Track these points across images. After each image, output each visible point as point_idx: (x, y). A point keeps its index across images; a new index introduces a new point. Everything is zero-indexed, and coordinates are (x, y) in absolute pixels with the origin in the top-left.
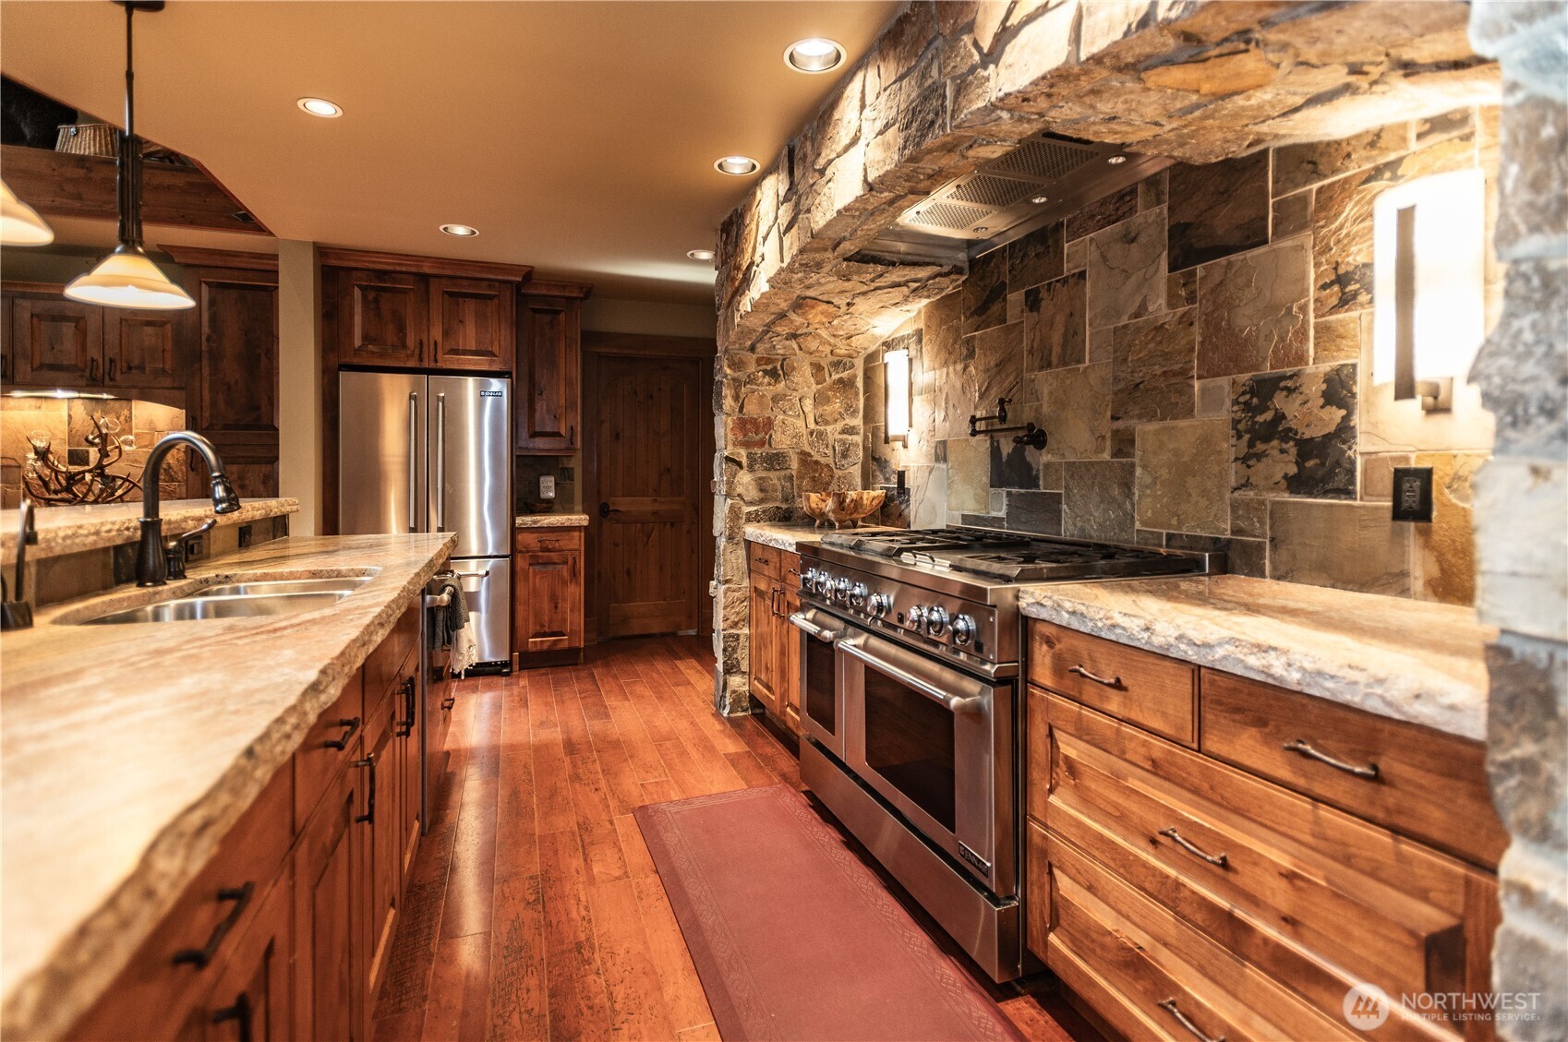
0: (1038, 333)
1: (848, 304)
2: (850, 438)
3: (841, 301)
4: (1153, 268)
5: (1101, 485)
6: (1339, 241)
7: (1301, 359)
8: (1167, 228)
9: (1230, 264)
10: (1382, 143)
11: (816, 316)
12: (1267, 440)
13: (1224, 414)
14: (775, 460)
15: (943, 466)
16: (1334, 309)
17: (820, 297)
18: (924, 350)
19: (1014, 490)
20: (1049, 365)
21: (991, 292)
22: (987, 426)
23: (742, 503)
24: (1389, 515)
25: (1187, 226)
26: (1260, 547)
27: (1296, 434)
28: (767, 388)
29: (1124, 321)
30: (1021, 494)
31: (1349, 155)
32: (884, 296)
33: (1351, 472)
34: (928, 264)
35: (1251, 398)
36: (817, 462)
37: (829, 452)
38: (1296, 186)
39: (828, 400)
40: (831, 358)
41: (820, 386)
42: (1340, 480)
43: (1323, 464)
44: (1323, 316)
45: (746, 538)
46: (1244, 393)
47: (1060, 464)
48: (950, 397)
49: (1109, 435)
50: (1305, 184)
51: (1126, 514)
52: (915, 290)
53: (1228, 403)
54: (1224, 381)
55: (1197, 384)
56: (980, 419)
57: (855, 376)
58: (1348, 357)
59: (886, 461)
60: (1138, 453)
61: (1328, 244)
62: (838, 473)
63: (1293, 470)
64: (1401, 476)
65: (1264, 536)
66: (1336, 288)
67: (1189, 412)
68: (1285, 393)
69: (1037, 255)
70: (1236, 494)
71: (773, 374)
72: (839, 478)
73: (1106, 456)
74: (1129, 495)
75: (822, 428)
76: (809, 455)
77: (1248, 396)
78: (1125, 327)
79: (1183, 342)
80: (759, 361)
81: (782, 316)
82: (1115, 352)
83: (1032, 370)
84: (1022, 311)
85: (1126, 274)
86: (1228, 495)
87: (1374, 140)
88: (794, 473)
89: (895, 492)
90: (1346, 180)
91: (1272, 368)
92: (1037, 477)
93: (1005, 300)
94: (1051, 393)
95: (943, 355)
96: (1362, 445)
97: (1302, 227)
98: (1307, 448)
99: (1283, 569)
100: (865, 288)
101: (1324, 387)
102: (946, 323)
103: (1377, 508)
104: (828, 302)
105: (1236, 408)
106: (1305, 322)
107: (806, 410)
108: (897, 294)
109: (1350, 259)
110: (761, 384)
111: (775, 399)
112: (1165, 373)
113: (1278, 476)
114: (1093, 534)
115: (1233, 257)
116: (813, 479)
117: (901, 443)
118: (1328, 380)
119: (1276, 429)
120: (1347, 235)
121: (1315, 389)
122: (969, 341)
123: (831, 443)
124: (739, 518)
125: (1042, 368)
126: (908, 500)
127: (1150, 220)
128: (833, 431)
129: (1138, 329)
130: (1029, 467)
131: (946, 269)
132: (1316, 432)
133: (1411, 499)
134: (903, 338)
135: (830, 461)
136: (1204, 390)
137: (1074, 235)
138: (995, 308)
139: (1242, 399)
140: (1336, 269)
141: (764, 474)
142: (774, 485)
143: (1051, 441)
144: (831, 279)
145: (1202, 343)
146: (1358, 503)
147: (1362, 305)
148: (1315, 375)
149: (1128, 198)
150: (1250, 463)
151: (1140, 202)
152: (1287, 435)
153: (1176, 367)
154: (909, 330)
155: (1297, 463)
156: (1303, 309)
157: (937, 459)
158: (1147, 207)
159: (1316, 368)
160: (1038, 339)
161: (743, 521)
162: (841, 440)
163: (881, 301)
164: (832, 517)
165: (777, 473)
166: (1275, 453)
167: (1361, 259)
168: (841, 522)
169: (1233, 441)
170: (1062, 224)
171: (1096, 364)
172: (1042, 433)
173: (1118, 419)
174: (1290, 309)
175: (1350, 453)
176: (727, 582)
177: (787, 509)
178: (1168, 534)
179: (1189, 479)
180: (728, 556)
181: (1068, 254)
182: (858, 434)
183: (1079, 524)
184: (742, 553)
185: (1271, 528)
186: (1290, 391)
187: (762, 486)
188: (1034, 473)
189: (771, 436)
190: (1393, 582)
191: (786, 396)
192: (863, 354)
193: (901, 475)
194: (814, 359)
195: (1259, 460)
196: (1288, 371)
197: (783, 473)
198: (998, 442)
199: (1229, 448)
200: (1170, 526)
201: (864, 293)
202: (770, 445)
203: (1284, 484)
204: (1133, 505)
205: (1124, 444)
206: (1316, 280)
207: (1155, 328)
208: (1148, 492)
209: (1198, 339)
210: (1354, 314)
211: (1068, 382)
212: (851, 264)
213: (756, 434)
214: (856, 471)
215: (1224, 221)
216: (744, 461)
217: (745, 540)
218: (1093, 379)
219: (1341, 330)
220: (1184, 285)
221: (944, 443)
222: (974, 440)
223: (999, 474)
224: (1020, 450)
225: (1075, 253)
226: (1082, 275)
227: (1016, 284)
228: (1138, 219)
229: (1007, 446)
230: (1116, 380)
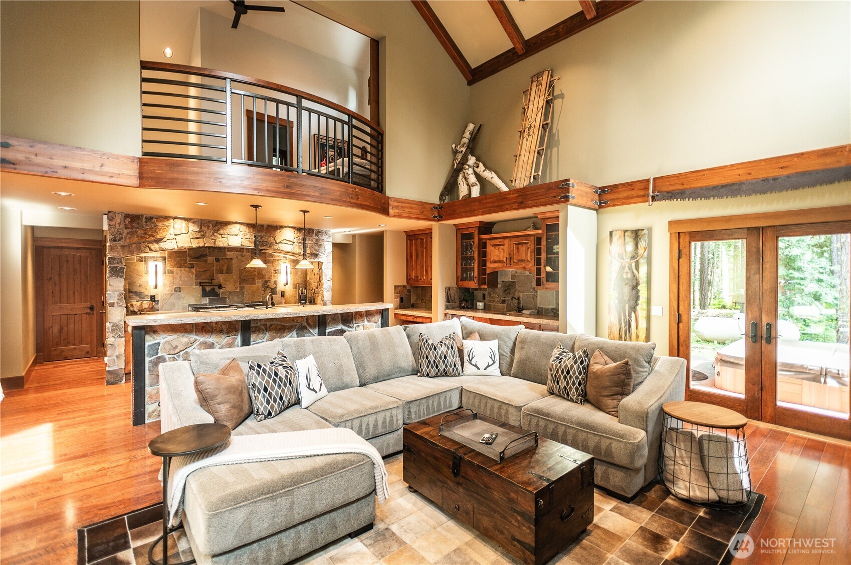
0: (219, 267)
4: (248, 262)
5: (237, 295)
6: (276, 266)
7: (271, 278)
8: (250, 256)
13: (260, 285)
15: (178, 293)
16: (275, 273)
18: (167, 263)
20: (222, 273)
21: (201, 255)
24: (281, 296)
30: (213, 298)
31: (276, 257)
33: (277, 292)
43: (274, 291)
47: (226, 292)
48: (183, 276)
49: (238, 287)
50: (271, 258)
54: (261, 280)
55: (256, 280)
58: (276, 279)
60: (246, 290)
61: (274, 266)
63: (270, 292)
64: (282, 292)
66: (275, 271)
67: (256, 284)
69: (218, 252)
70: (263, 295)
73: (238, 290)
77: (264, 283)
78: (242, 270)
79: (254, 274)
82: (239, 273)
83: (217, 274)
84: (213, 261)
85: (242, 262)
86: (261, 295)
87: (279, 256)
90: (276, 260)
91: (267, 279)
92: (219, 294)
93: (207, 258)
94: (223, 279)
95: (178, 265)
97: (271, 263)
98: (272, 289)
102: (179, 258)
103: (279, 296)
105: (262, 284)
112: (250, 278)
113: (268, 293)
119: (268, 287)
122: (191, 264)
125: (220, 274)
126: (158, 303)
127: (247, 254)
129: (245, 271)
130: (217, 293)
132: (273, 287)
133: (283, 294)
134: (153, 257)
136: (258, 281)
137: (229, 251)
138: (203, 259)
140: (275, 269)
143: (223, 288)
150: (265, 291)
151: (245, 251)
152: (270, 288)
153: (253, 277)
154: (158, 255)
156: (271, 273)
157: (175, 291)
159: (273, 281)
166: (268, 290)
167: (278, 269)
169: (262, 288)
171: (235, 275)
172: (221, 286)
173: (241, 284)
175: (277, 290)
178: (251, 302)
179: (255, 294)
181: (227, 254)
183: (232, 302)
186: (270, 282)
193: (153, 297)
196: (270, 280)
198: (205, 288)
200: (252, 300)
204: (244, 298)
205: (242, 288)
206: (273, 270)
207: (249, 271)
208: (248, 295)
209: (256, 274)
211: (228, 277)
218: (234, 277)
219: (276, 276)
221: (180, 288)
222: (195, 287)
223: (205, 294)
224: (214, 289)
225: (229, 254)
226: (232, 259)
227: (210, 255)
228: (244, 254)
229: (208, 289)
230: (240, 278)
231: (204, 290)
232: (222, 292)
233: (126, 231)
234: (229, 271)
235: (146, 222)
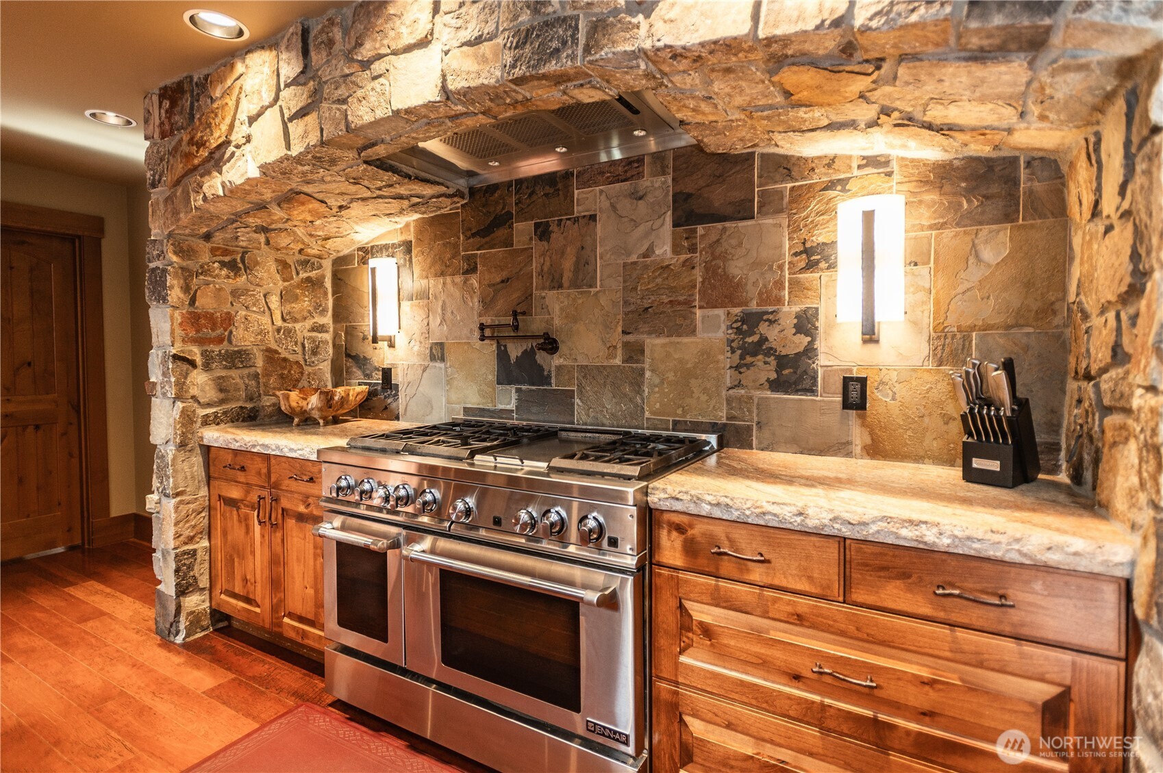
0: (547, 259)
1: (341, 207)
2: (320, 335)
3: (334, 202)
4: (659, 222)
5: (613, 384)
6: (806, 225)
7: (779, 301)
8: (671, 193)
9: (725, 229)
10: (835, 166)
11: (300, 213)
12: (754, 354)
13: (721, 334)
14: (237, 358)
15: (439, 365)
16: (803, 270)
17: (316, 195)
18: (414, 260)
19: (524, 387)
20: (560, 286)
21: (495, 218)
22: (493, 333)
23: (196, 405)
24: (840, 406)
25: (689, 196)
26: (749, 428)
27: (776, 351)
28: (223, 279)
29: (634, 258)
30: (531, 390)
31: (813, 169)
32: (382, 205)
33: (815, 378)
34: (438, 184)
35: (742, 325)
36: (285, 360)
37: (298, 349)
38: (776, 182)
39: (296, 298)
40: (298, 257)
41: (287, 284)
42: (807, 383)
43: (795, 372)
44: (794, 274)
45: (206, 442)
46: (736, 321)
47: (573, 367)
48: (448, 304)
49: (619, 345)
50: (782, 182)
51: (636, 406)
52: (414, 205)
53: (723, 327)
54: (721, 312)
55: (698, 312)
56: (488, 326)
57: (323, 277)
58: (813, 303)
59: (365, 358)
60: (648, 360)
61: (799, 226)
62: (308, 369)
63: (773, 376)
64: (847, 381)
65: (751, 420)
66: (804, 256)
67: (693, 332)
68: (767, 323)
69: (546, 195)
70: (731, 392)
71: (232, 266)
72: (309, 374)
73: (618, 361)
74: (639, 391)
75: (290, 325)
76: (276, 352)
77: (739, 324)
78: (635, 263)
79: (686, 280)
80: (213, 251)
81: (262, 207)
82: (624, 282)
83: (543, 288)
84: (531, 239)
85: (636, 224)
86: (724, 393)
87: (831, 162)
88: (259, 371)
89: (379, 388)
90: (811, 186)
91: (758, 305)
92: (549, 377)
93: (511, 227)
94: (562, 309)
95: (438, 267)
96: (822, 360)
97: (781, 211)
98: (783, 362)
99: (765, 444)
100: (369, 194)
101: (795, 321)
102: (442, 238)
103: (832, 402)
104: (322, 202)
105: (730, 331)
106: (782, 276)
107: (273, 306)
108: (395, 205)
109: (814, 238)
110: (217, 276)
111: (235, 293)
112: (671, 302)
113: (763, 380)
114: (605, 421)
115: (727, 224)
116: (282, 377)
117: (386, 343)
118: (798, 317)
119: (761, 347)
120: (812, 222)
121: (788, 322)
122: (468, 258)
123: (300, 340)
124: (192, 422)
125: (553, 288)
126: (396, 395)
127: (657, 185)
128: (302, 329)
129: (646, 267)
130: (541, 368)
131: (451, 191)
132: (791, 351)
133: (854, 395)
134: (386, 247)
135: (300, 358)
136: (703, 317)
137: (584, 185)
138: (501, 233)
139: (735, 325)
140: (804, 243)
141: (223, 373)
142: (236, 384)
143: (563, 348)
144: (339, 178)
145: (703, 282)
146: (819, 398)
147: (822, 270)
148: (789, 313)
149: (636, 165)
150: (742, 370)
151: (647, 170)
152: (770, 352)
153: (681, 298)
154: (396, 239)
155: (776, 371)
156: (781, 267)
157: (433, 358)
158: (654, 175)
159: (789, 310)
160: (548, 264)
161: (199, 424)
162: (310, 337)
163: (377, 209)
164: (316, 414)
165: (239, 371)
166: (761, 364)
167: (821, 239)
168: (324, 418)
169: (729, 354)
170: (572, 174)
171: (606, 291)
172: (555, 341)
173: (629, 333)
174: (771, 268)
175: (814, 365)
176: (177, 494)
177: (254, 408)
178: (673, 421)
179: (693, 382)
180: (179, 466)
181: (578, 200)
182: (327, 332)
183: (592, 415)
184: (197, 460)
185: (758, 415)
186: (771, 322)
187: (222, 386)
188: (546, 373)
189: (231, 332)
190: (841, 448)
191: (248, 290)
192: (334, 256)
193: (387, 373)
194: (279, 256)
195: (748, 369)
196: (770, 309)
197: (246, 371)
198: (505, 346)
199: (726, 359)
200: (677, 415)
201: (363, 199)
202: (230, 342)
203: (767, 385)
204: (643, 400)
205: (634, 352)
206: (789, 249)
207: (662, 267)
208: (657, 389)
209: (700, 279)
210: (817, 275)
211: (580, 301)
212: (370, 168)
213: (213, 330)
214: (325, 367)
215: (718, 197)
216: (199, 360)
217: (201, 446)
218: (603, 300)
219: (807, 284)
220: (687, 238)
221: (443, 346)
222: (479, 344)
223: (507, 373)
224: (532, 352)
225: (584, 199)
226: (593, 218)
227: (523, 215)
228: (645, 183)
229: (515, 351)
230: (626, 303)
231: (502, 355)
232: (559, 368)
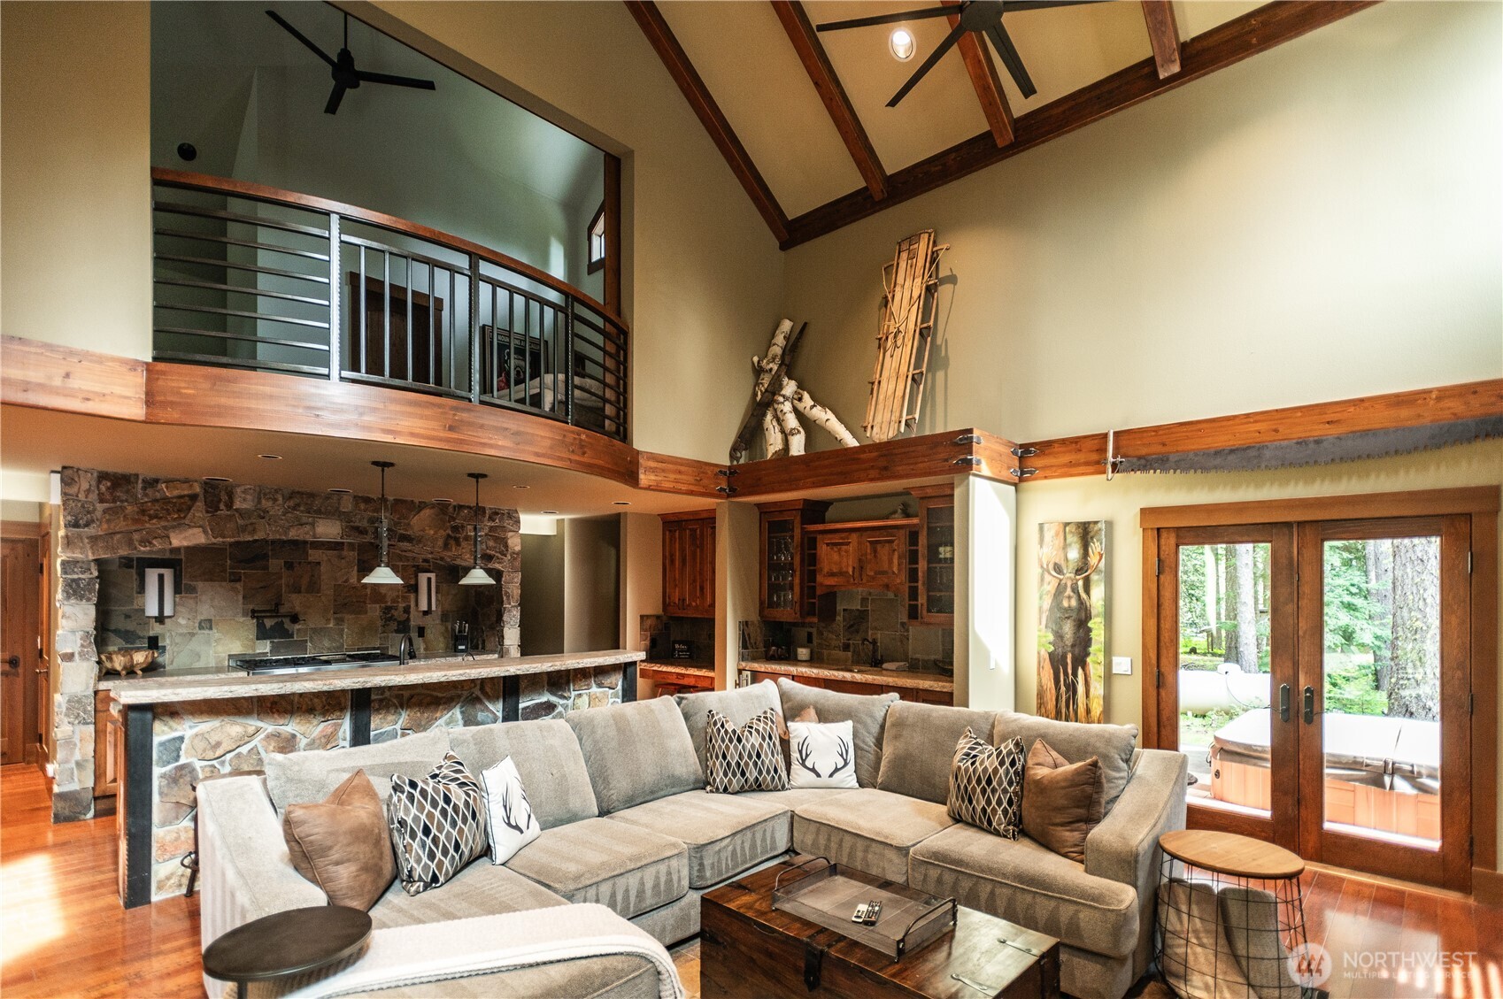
0: (291, 579)
4: (351, 570)
5: (329, 635)
7: (398, 602)
8: (357, 559)
12: (390, 621)
13: (377, 613)
15: (207, 632)
16: (406, 593)
18: (184, 570)
19: (275, 640)
20: (300, 592)
21: (255, 556)
24: (417, 636)
25: (364, 561)
27: (397, 619)
29: (340, 583)
30: (281, 642)
31: (409, 560)
33: (410, 628)
35: (385, 610)
42: (407, 630)
43: (403, 627)
44: (403, 593)
46: (383, 609)
47: (307, 629)
48: (216, 597)
49: (332, 619)
51: (340, 643)
53: (378, 611)
54: (378, 606)
55: (368, 605)
58: (409, 603)
59: (127, 631)
60: (346, 624)
63: (396, 628)
64: (419, 628)
66: (406, 588)
67: (366, 613)
70: (381, 635)
73: (331, 625)
74: (342, 637)
78: (340, 585)
79: (363, 593)
82: (334, 592)
83: (289, 593)
84: (281, 568)
85: (341, 569)
86: (379, 635)
87: (414, 559)
90: (409, 565)
91: (390, 604)
92: (293, 634)
93: (267, 562)
94: (300, 603)
95: (207, 576)
96: (412, 622)
97: (399, 571)
98: (400, 623)
106: (399, 594)
109: (410, 582)
112: (357, 601)
113: (393, 630)
114: (324, 652)
117: (151, 620)
118: (404, 608)
119: (392, 618)
120: (409, 577)
121: (401, 609)
122: (234, 574)
125: (295, 593)
126: (163, 652)
127: (350, 555)
129: (346, 587)
132: (402, 619)
136: (371, 607)
137: (314, 549)
139: (382, 611)
140: (406, 583)
143: (301, 621)
146: (411, 634)
148: (401, 606)
149: (340, 546)
150: (385, 626)
151: (345, 548)
152: (395, 620)
153: (361, 600)
155: (397, 626)
156: (399, 591)
158: (348, 551)
160: (292, 582)
166: (392, 624)
167: (412, 583)
169: (380, 621)
171: (326, 595)
172: (297, 617)
173: (337, 614)
174: (395, 591)
175: (409, 624)
178: (358, 648)
179: (366, 632)
181: (311, 555)
183: (317, 649)
185: (391, 642)
186: (395, 610)
188: (290, 633)
193: (152, 640)
195: (387, 626)
196: (395, 605)
198: (263, 621)
199: (379, 623)
200: (359, 645)
203: (394, 632)
204: (343, 640)
205: (339, 622)
207: (354, 587)
208: (350, 636)
209: (369, 593)
210: (410, 594)
211: (311, 599)
218: (324, 600)
219: (407, 597)
221: (210, 621)
222: (242, 619)
223: (263, 634)
224: (282, 623)
225: (314, 555)
226: (319, 563)
227: (276, 557)
228: (345, 553)
229: (269, 623)
230: (335, 600)
231: (261, 626)
232: (298, 630)
233: (100, 507)
234: (313, 588)
235: (144, 488)
